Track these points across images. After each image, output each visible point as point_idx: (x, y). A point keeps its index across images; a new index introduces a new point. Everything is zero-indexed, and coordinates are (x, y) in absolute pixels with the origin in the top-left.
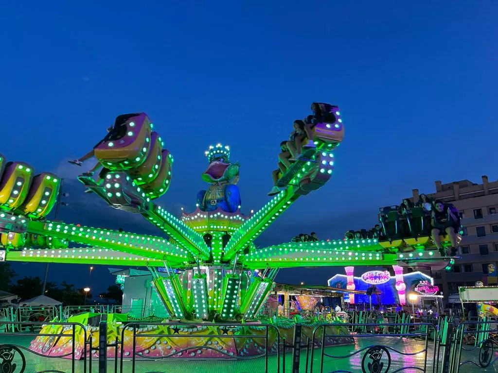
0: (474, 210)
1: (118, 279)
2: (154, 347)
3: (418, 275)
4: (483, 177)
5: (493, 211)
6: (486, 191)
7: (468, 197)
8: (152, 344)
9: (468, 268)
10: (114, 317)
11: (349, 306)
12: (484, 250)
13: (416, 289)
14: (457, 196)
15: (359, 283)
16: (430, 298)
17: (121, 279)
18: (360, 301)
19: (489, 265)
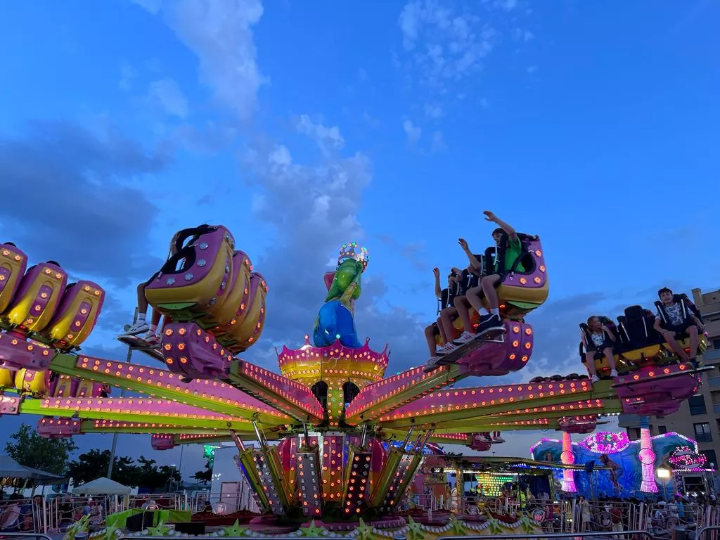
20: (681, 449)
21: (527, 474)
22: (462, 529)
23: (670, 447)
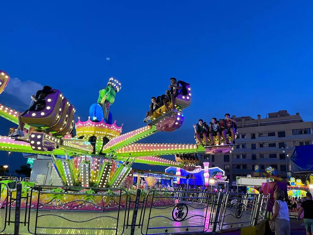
0: (251, 134)
1: (28, 161)
2: (51, 203)
3: (217, 169)
4: (258, 115)
5: (261, 135)
6: (259, 123)
7: (249, 126)
8: (49, 201)
9: (245, 166)
10: (25, 184)
11: (176, 185)
12: (254, 157)
13: (215, 177)
14: (243, 125)
15: (183, 172)
16: (222, 182)
17: (31, 161)
18: (183, 183)
19: (256, 166)
20: (219, 173)
21: (164, 179)
22: (144, 194)
23: (215, 172)
